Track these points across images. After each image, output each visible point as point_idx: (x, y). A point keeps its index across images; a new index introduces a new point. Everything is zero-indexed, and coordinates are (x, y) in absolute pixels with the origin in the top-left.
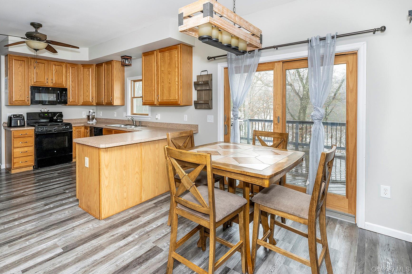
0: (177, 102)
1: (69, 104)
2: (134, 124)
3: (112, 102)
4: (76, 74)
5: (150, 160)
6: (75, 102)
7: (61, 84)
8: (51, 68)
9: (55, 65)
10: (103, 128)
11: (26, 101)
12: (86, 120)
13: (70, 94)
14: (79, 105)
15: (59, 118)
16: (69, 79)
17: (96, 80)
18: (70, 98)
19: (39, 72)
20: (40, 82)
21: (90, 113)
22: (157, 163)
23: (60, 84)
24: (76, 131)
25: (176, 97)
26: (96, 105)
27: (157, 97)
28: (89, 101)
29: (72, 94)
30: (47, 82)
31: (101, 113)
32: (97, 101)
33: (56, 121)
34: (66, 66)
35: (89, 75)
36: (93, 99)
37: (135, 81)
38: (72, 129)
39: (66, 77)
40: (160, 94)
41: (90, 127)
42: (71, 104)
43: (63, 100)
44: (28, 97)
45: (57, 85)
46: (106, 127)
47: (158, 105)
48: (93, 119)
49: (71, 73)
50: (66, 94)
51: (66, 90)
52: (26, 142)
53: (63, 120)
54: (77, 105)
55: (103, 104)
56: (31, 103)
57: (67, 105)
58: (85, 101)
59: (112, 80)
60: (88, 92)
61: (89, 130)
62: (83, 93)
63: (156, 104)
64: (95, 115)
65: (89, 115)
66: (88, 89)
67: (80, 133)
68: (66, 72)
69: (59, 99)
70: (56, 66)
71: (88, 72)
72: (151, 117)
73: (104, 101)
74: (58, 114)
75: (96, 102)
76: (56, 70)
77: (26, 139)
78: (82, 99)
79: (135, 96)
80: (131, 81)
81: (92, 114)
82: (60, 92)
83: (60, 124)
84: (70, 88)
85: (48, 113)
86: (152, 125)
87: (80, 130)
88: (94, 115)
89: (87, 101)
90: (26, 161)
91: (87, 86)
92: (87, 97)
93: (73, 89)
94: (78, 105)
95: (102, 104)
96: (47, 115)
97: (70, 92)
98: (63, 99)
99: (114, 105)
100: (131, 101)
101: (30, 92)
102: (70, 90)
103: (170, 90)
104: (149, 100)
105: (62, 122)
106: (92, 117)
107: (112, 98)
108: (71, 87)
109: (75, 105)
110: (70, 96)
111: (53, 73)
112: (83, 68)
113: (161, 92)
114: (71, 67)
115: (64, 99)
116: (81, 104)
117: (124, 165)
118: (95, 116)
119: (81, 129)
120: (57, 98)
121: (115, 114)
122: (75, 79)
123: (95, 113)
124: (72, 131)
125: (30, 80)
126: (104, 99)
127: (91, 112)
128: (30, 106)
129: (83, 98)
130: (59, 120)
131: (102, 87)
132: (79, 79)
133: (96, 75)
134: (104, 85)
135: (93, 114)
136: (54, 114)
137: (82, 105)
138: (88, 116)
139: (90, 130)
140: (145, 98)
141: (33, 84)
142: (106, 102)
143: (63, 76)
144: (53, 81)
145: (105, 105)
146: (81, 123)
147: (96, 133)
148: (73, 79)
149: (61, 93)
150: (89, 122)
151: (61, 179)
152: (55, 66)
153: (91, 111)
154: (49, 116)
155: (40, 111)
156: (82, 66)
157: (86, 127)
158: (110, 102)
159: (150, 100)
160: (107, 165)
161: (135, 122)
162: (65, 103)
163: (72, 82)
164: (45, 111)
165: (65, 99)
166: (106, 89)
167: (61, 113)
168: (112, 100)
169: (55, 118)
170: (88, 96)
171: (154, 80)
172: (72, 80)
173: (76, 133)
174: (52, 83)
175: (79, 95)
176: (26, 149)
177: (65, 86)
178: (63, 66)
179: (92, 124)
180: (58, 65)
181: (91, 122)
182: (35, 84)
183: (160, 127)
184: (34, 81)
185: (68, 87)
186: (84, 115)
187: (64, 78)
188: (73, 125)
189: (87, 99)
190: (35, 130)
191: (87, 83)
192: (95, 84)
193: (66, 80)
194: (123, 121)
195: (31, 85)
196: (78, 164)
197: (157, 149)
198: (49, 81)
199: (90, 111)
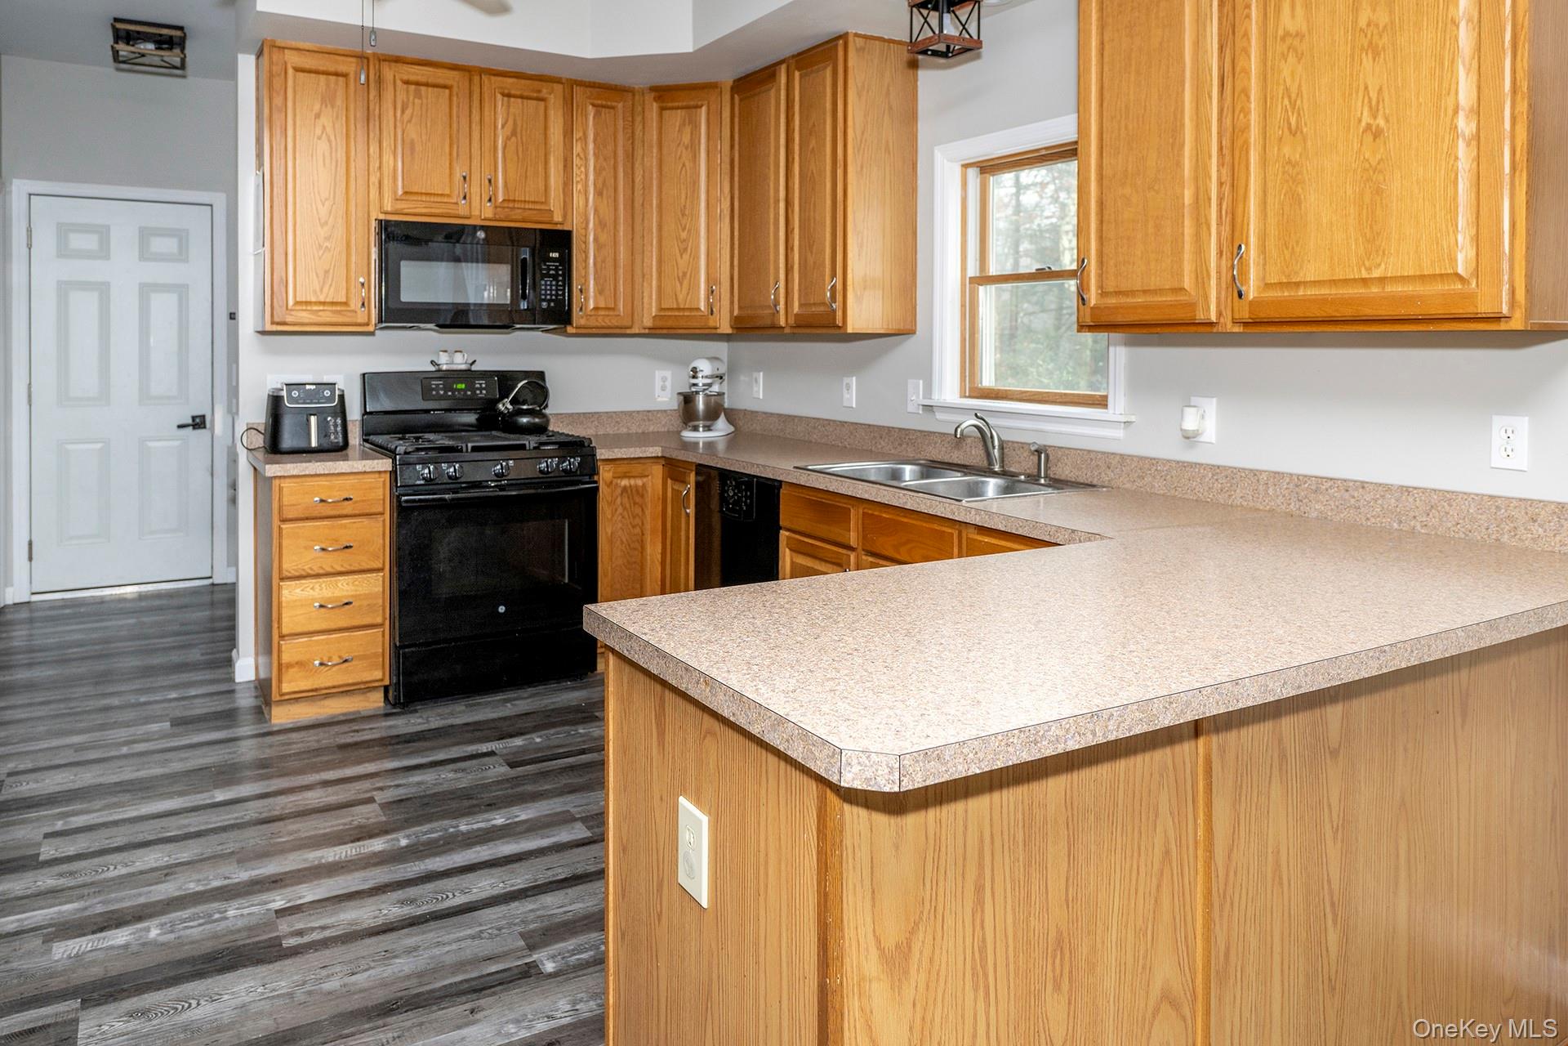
0: (1471, 297)
1: (583, 322)
2: (990, 463)
3: (839, 314)
4: (620, 143)
5: (1277, 864)
6: (611, 313)
7: (538, 207)
8: (486, 113)
9: (509, 96)
10: (781, 482)
11: (355, 304)
12: (677, 422)
13: (586, 267)
14: (637, 331)
15: (525, 407)
16: (583, 177)
17: (736, 179)
18: (587, 290)
19: (424, 137)
20: (426, 194)
21: (694, 381)
22: (1335, 886)
23: (531, 206)
24: (619, 491)
25: (1460, 257)
26: (729, 331)
27: (1219, 266)
28: (691, 309)
29: (599, 266)
30: (465, 198)
31: (756, 381)
32: (740, 308)
33: (509, 425)
34: (569, 103)
35: (693, 147)
36: (716, 293)
37: (989, 167)
38: (596, 478)
39: (565, 166)
40: (1263, 238)
41: (700, 469)
42: (593, 323)
43: (549, 301)
44: (363, 284)
45: (517, 214)
46: (803, 479)
47: (1237, 329)
48: (713, 413)
49: (595, 140)
50: (566, 262)
51: (561, 240)
52: (347, 547)
53: (548, 421)
54: (623, 331)
55: (775, 327)
56: (380, 321)
57: (570, 329)
58: (668, 309)
59: (839, 164)
60: (685, 249)
61: (691, 486)
62: (660, 262)
63: (1214, 319)
64: (724, 394)
65: (693, 389)
66: (689, 231)
67: (638, 499)
68: (568, 133)
69: (524, 297)
70: (512, 99)
71: (688, 129)
72: (1133, 418)
73: (781, 307)
74: (520, 385)
75: (732, 311)
76: (510, 122)
77: (344, 527)
78: (654, 297)
79: (993, 270)
80: (966, 166)
81: (710, 385)
82: (533, 254)
83: (531, 441)
84: (586, 228)
85: (468, 375)
86: (1139, 483)
87: (639, 482)
88: (721, 394)
89: (679, 309)
90: (346, 661)
91: (683, 215)
92: (681, 284)
93: (603, 238)
94: (628, 331)
95: (768, 322)
96: (463, 386)
97: (586, 252)
98: (546, 295)
99: (850, 330)
100: (963, 306)
101: (374, 255)
102: (585, 243)
103: (1379, 192)
104: (1145, 292)
105: (541, 429)
106: (707, 404)
107: (839, 287)
108: (591, 225)
109: (612, 332)
110: (586, 277)
111: (495, 142)
112: (662, 109)
113: (1272, 220)
114: (594, 105)
115: (551, 295)
116: (648, 322)
117: (1053, 934)
118: (726, 396)
119: (645, 480)
120: (519, 292)
121: (848, 387)
122: (616, 178)
123: (726, 378)
124: (597, 488)
125: (374, 184)
126: (782, 291)
127: (700, 375)
128: (372, 334)
129: (659, 288)
130: (525, 420)
131: (772, 216)
132: (638, 179)
133: (732, 147)
134: (782, 205)
135: (716, 388)
136: (505, 380)
137: (653, 331)
138: (688, 399)
139: (698, 485)
140: (1100, 276)
141: (389, 209)
142: (796, 309)
143: (552, 159)
144: (495, 194)
145: (787, 331)
146: (644, 439)
147: (733, 510)
148: (604, 173)
149: (540, 255)
150: (688, 435)
151: (523, 817)
152: (506, 99)
153: (705, 367)
154: (474, 392)
155: (432, 362)
156: (655, 99)
157: (673, 468)
158: (822, 309)
159: (1155, 292)
160: (898, 946)
161: (1002, 448)
162: (558, 316)
163: (599, 193)
164: (455, 367)
165: (557, 295)
166: (796, 231)
167: (541, 375)
168: (839, 297)
169: (505, 406)
170: (685, 274)
171: (1197, 127)
172: (600, 185)
173: (619, 500)
174: (490, 200)
175: (638, 272)
176: (344, 587)
177: (560, 220)
178: (552, 101)
179: (710, 445)
180: (522, 97)
181: (701, 436)
182: (400, 206)
183: (1221, 498)
184: (395, 192)
185: (574, 225)
186: (663, 388)
187: (552, 170)
188: (602, 454)
189: (681, 297)
190: (393, 473)
191: (683, 196)
192: (728, 203)
193: (568, 184)
194: (902, 436)
195: (382, 217)
196: (618, 827)
197: (1334, 753)
198: (475, 189)
199: (694, 370)
